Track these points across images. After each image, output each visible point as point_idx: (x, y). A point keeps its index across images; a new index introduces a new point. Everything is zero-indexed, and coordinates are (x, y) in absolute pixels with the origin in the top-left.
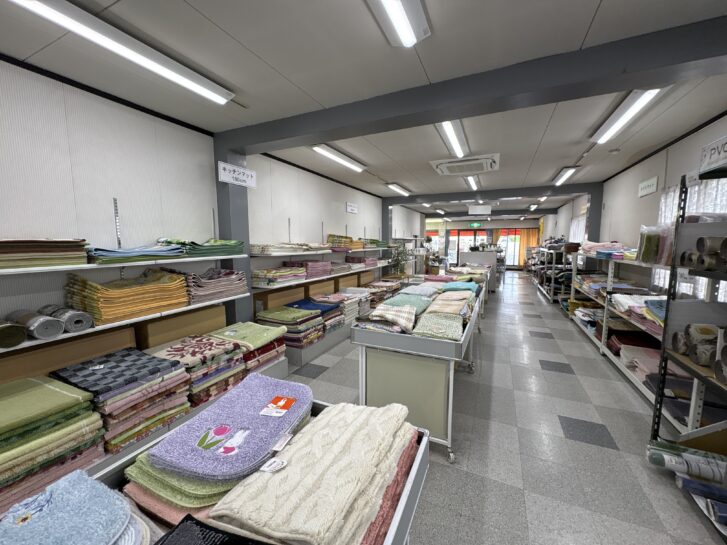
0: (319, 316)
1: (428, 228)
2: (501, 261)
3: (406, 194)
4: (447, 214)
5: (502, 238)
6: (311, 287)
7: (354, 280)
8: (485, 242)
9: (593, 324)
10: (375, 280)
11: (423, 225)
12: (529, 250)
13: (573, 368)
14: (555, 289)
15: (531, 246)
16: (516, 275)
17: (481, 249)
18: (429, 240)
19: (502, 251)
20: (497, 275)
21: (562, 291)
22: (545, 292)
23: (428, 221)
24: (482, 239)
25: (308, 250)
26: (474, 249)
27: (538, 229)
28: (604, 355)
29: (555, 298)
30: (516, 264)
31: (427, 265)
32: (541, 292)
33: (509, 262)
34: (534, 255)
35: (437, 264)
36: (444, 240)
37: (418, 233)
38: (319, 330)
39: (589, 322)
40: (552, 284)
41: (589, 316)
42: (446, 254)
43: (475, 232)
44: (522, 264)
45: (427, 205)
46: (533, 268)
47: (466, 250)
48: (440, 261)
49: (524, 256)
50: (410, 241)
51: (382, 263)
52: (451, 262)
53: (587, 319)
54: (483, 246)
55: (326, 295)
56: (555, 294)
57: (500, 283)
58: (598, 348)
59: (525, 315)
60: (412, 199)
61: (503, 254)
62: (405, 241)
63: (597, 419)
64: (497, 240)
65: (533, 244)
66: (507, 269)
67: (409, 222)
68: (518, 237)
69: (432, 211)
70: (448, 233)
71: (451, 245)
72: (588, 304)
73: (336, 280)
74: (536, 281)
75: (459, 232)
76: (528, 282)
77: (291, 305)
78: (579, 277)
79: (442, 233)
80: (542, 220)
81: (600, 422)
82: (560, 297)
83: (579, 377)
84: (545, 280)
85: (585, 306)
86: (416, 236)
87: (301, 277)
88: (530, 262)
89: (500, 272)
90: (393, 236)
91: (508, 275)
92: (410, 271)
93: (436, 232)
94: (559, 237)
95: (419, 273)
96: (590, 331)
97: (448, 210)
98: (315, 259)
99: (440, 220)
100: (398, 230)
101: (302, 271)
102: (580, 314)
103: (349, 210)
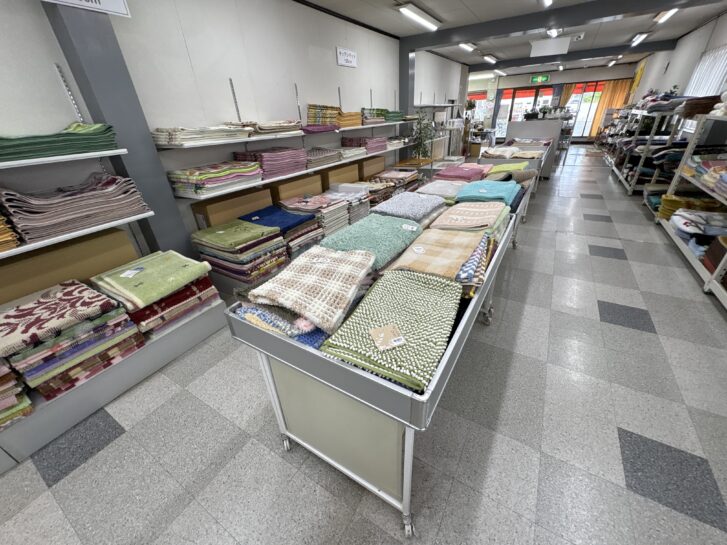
0: (277, 236)
1: (471, 89)
2: (566, 132)
3: (432, 27)
4: (500, 64)
5: (573, 97)
6: (282, 188)
7: (354, 172)
8: (549, 105)
9: (701, 239)
10: (385, 169)
11: (464, 83)
12: (609, 114)
13: (655, 319)
14: (643, 174)
15: (614, 107)
16: (582, 150)
17: (540, 116)
18: (471, 106)
19: (570, 118)
20: (558, 152)
21: (653, 179)
22: (621, 178)
23: (473, 77)
24: (546, 99)
25: (256, 132)
26: (531, 117)
27: (632, 79)
28: (710, 294)
29: (639, 188)
30: (586, 134)
31: (465, 142)
32: (616, 177)
33: (576, 133)
34: (616, 122)
35: (479, 140)
36: (492, 105)
37: (455, 96)
38: (280, 255)
39: (692, 235)
40: (639, 168)
41: (696, 224)
42: (493, 126)
43: (537, 90)
44: (594, 134)
45: (468, 48)
46: (610, 140)
47: (519, 117)
48: (484, 135)
49: (600, 123)
50: (442, 109)
51: (396, 145)
52: (498, 135)
53: (691, 229)
54: (544, 111)
55: (305, 197)
56: (640, 182)
57: (558, 165)
58: (701, 282)
59: (587, 217)
60: (443, 36)
61: (571, 122)
62: (436, 109)
63: (691, 443)
64: (566, 102)
65: (618, 103)
66: (573, 143)
67: (443, 78)
68: (598, 94)
69: (477, 59)
70: (500, 94)
71: (501, 112)
72: (697, 202)
73: (324, 175)
74: (611, 160)
75: (515, 93)
76: (597, 161)
77: (247, 218)
78: (697, 158)
79: (492, 95)
80: (642, 65)
81: (699, 453)
82: (648, 188)
83: (662, 339)
84: (626, 159)
85: (689, 207)
86: (453, 102)
87: (254, 177)
88: (607, 131)
89: (563, 149)
90: (417, 102)
91: (573, 150)
92: (440, 152)
93: (483, 94)
94: (668, 89)
95: (453, 154)
96: (694, 252)
97: (502, 55)
98: (276, 147)
99: (488, 75)
100: (425, 93)
101: (252, 167)
102: (681, 220)
103: (341, 61)
